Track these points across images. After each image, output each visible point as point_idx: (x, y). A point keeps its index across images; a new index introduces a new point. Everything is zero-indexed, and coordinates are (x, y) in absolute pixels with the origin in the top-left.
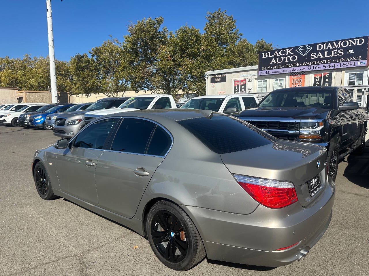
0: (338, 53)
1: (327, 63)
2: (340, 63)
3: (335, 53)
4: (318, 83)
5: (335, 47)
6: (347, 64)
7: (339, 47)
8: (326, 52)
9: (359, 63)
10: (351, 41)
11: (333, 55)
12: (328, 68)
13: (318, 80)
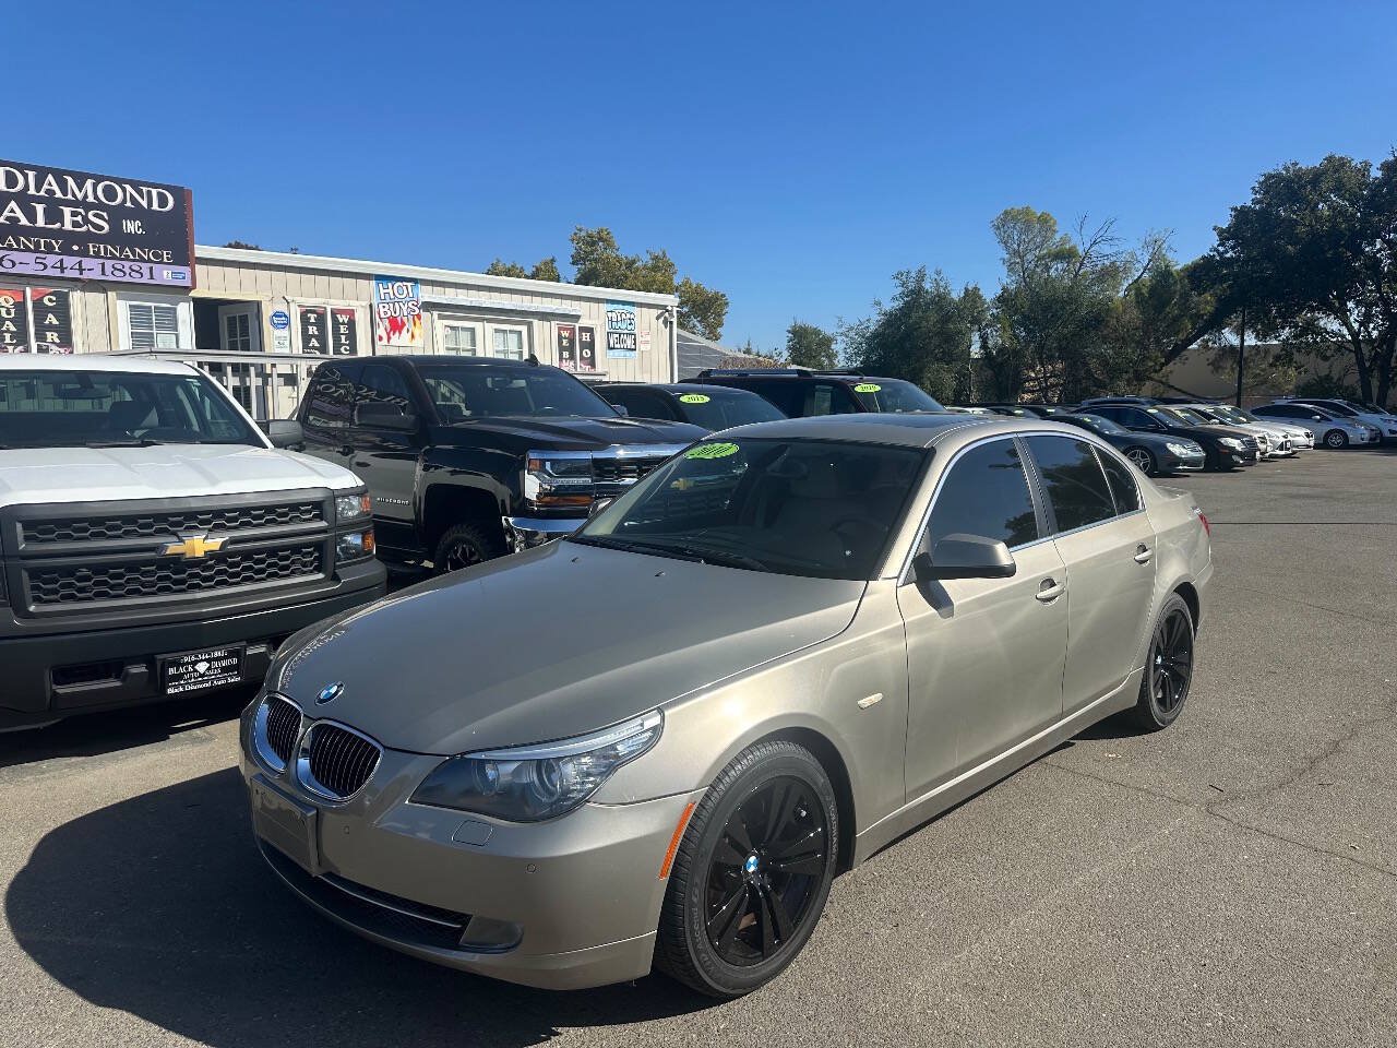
0: (86, 221)
1: (50, 250)
2: (101, 261)
3: (75, 219)
4: (13, 329)
5: (74, 195)
6: (127, 270)
7: (91, 199)
8: (40, 208)
9: (166, 274)
10: (128, 187)
11: (68, 226)
12: (57, 273)
13: (8, 313)
